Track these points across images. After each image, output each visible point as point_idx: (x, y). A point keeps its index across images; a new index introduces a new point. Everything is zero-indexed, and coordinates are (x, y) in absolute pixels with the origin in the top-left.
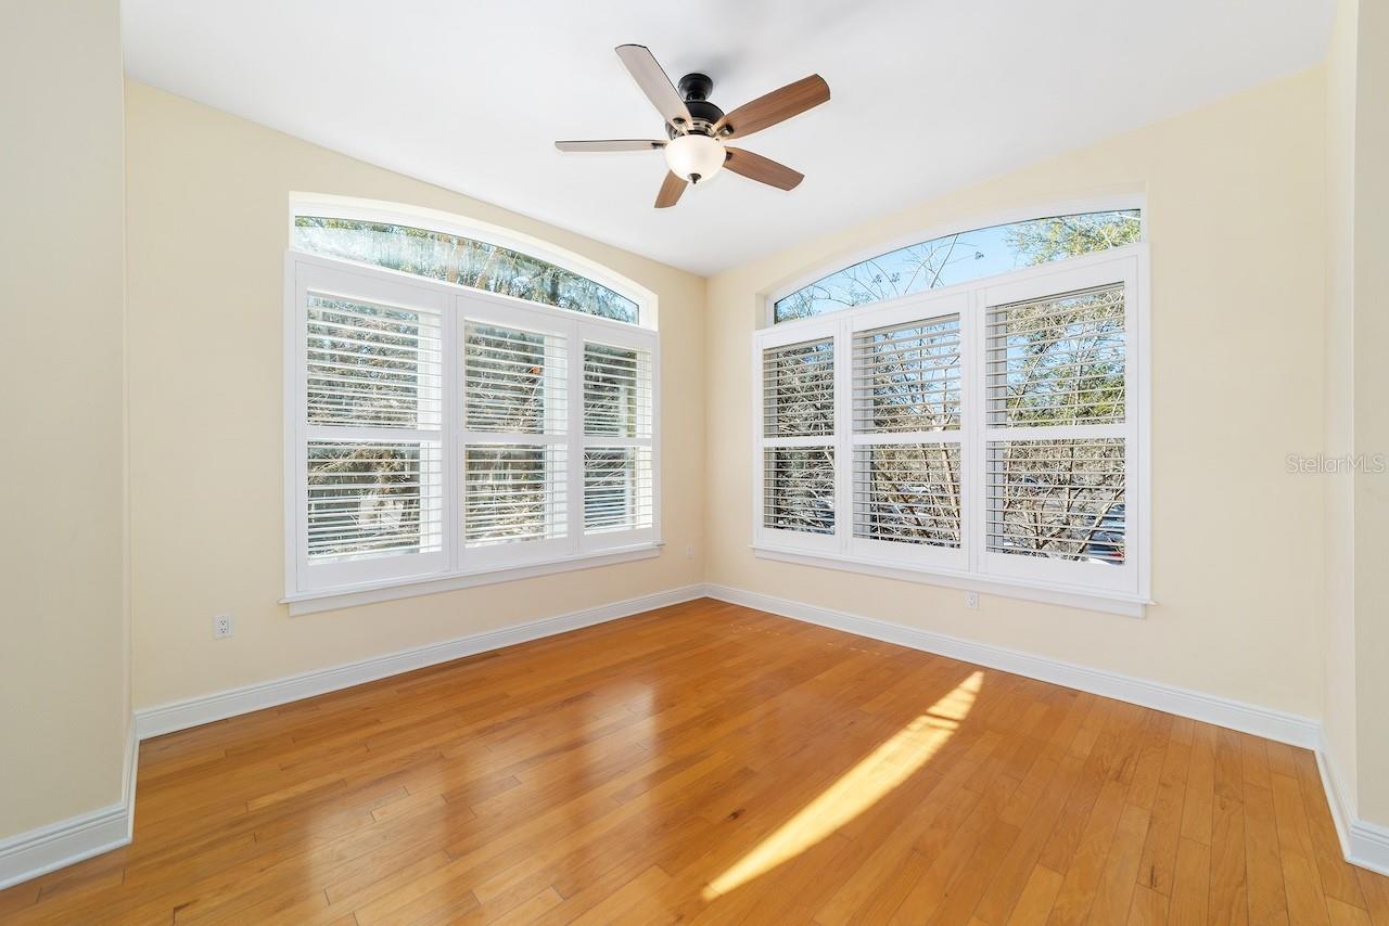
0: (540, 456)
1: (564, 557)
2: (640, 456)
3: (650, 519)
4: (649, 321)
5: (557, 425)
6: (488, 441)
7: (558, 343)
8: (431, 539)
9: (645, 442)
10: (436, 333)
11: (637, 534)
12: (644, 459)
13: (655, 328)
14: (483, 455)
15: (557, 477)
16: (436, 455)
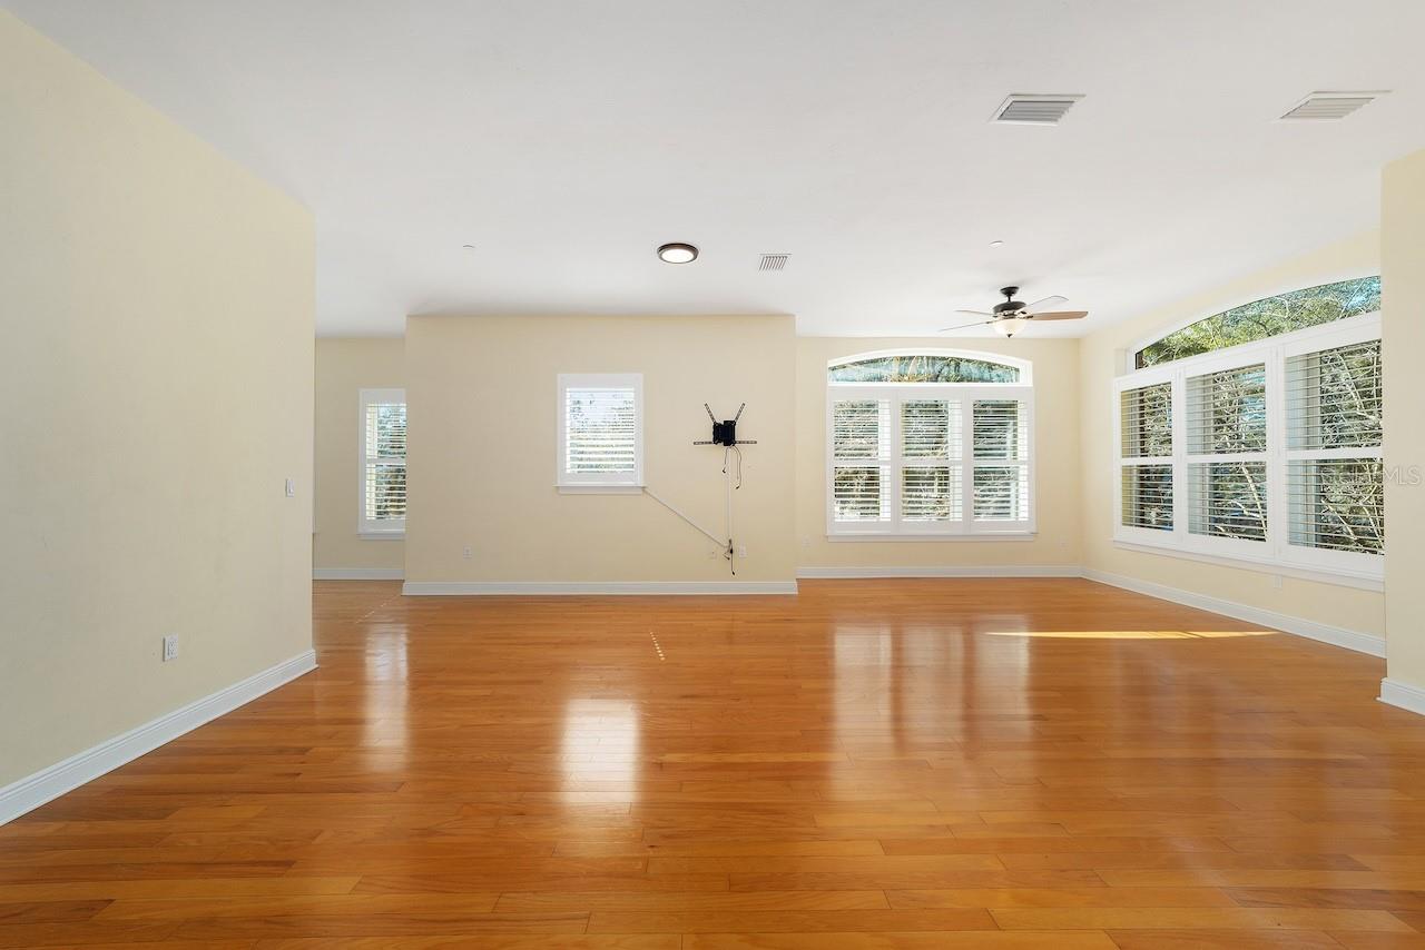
0: (947, 472)
1: (960, 532)
2: (1021, 472)
3: (1026, 515)
4: (1026, 379)
5: (956, 455)
6: (915, 463)
7: (957, 406)
8: (885, 513)
9: (1024, 463)
10: (887, 411)
11: (1017, 524)
12: (1023, 471)
13: (1030, 384)
14: (914, 472)
15: (957, 485)
16: (888, 472)
